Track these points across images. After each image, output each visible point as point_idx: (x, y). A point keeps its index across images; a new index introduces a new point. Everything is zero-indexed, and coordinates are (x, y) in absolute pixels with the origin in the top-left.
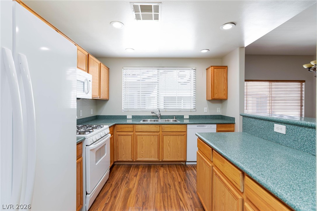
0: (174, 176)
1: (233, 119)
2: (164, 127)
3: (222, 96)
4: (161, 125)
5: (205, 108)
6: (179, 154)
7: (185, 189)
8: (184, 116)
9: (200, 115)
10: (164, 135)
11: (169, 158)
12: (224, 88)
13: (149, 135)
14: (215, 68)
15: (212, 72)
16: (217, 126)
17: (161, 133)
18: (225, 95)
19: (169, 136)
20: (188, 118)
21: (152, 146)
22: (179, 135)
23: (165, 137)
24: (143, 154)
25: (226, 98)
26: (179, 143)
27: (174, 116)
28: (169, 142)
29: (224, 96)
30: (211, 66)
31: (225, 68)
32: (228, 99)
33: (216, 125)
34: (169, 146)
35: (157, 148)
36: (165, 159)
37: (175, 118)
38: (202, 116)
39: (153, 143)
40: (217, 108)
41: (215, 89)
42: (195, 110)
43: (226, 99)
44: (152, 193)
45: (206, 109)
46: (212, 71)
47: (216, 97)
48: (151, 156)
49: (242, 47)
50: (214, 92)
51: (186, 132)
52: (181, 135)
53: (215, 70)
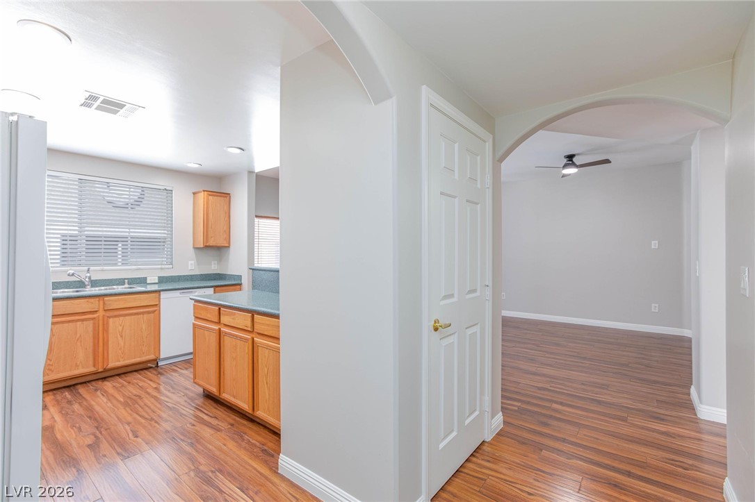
0: (140, 385)
1: (240, 277)
2: (109, 300)
3: (222, 242)
4: (102, 298)
5: (190, 262)
6: (143, 349)
7: (169, 391)
8: (146, 278)
9: (180, 276)
10: (109, 317)
11: (121, 360)
12: (225, 228)
13: (69, 321)
14: (210, 195)
15: (204, 201)
16: (215, 290)
17: (101, 313)
18: (225, 239)
19: (121, 318)
20: (157, 281)
21: (79, 344)
22: (143, 313)
23: (111, 320)
24: (52, 365)
25: (227, 245)
26: (144, 328)
27: (125, 279)
28: (120, 328)
29: (225, 242)
30: (204, 191)
31: (226, 197)
32: (231, 247)
33: (212, 289)
34: (121, 336)
35: (91, 344)
36: (111, 365)
37: (129, 284)
38: (184, 276)
39: (80, 336)
40: (213, 262)
41: (210, 229)
42: (171, 266)
43: (229, 247)
44: (107, 413)
45: (192, 264)
46: (204, 198)
47: (211, 243)
48: (77, 365)
49: (251, 172)
50: (207, 235)
51: (158, 305)
52: (149, 312)
53: (211, 198)
